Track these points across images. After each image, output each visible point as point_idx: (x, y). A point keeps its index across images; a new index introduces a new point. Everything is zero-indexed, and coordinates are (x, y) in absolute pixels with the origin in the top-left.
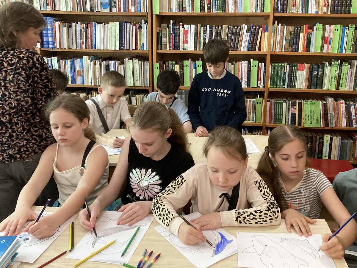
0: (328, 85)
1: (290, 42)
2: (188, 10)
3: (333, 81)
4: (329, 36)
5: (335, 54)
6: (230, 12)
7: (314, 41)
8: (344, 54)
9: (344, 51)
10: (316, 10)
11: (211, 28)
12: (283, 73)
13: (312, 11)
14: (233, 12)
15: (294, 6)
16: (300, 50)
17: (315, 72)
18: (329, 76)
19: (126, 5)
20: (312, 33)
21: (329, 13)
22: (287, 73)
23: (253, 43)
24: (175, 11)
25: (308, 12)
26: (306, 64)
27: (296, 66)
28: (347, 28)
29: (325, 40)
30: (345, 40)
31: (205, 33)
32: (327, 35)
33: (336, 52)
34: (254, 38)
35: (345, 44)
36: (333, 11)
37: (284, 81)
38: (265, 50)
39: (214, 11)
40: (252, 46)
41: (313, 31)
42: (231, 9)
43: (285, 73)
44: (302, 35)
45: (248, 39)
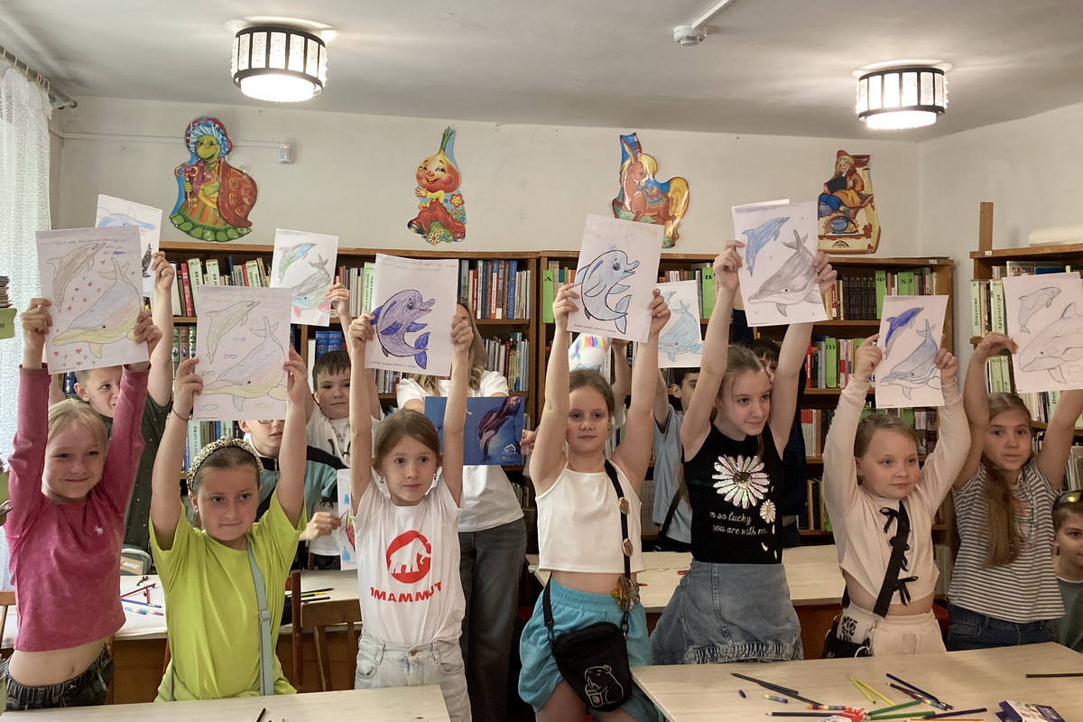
7: (823, 368)
19: (486, 305)
20: (819, 353)
21: (842, 319)
29: (841, 366)
32: (843, 357)
36: (848, 316)
41: (820, 349)
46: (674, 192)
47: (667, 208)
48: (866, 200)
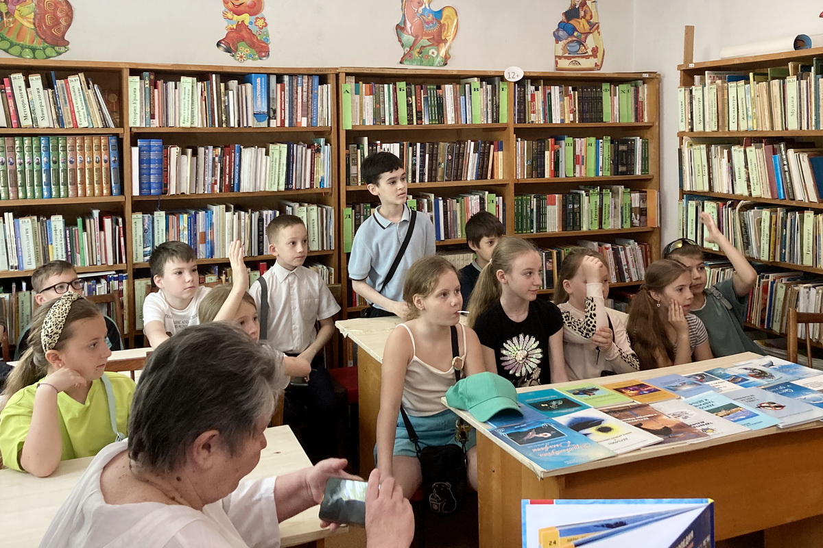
0: (588, 224)
1: (532, 164)
2: (389, 122)
3: (594, 216)
4: (581, 154)
5: (592, 178)
6: (449, 123)
7: (563, 162)
8: (601, 177)
9: (600, 174)
10: (562, 118)
11: (423, 147)
12: (529, 209)
13: (556, 119)
14: (453, 123)
15: (534, 112)
16: (547, 175)
17: (571, 206)
18: (588, 210)
19: (293, 114)
20: (560, 149)
21: (577, 122)
22: (535, 210)
23: (482, 167)
24: (369, 122)
25: (552, 122)
26: (557, 195)
27: (545, 199)
28: (601, 141)
29: (577, 160)
30: (601, 157)
31: (414, 155)
32: (578, 153)
33: (592, 175)
34: (483, 160)
35: (601, 164)
36: (582, 120)
37: (532, 222)
38: (501, 177)
39: (426, 121)
40: (482, 172)
41: (560, 147)
42: (450, 119)
43: (532, 210)
44: (547, 153)
45: (476, 162)
46: (446, 19)
47: (440, 32)
48: (594, 27)
